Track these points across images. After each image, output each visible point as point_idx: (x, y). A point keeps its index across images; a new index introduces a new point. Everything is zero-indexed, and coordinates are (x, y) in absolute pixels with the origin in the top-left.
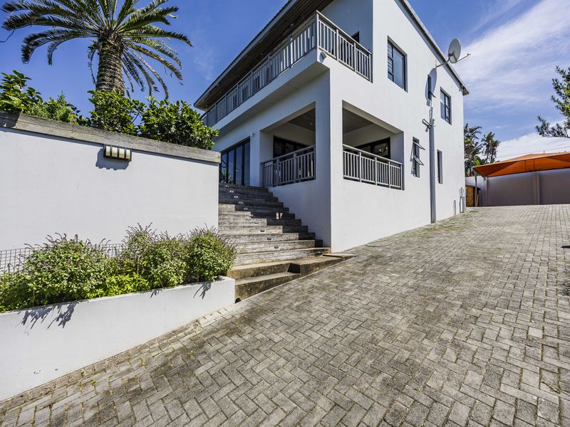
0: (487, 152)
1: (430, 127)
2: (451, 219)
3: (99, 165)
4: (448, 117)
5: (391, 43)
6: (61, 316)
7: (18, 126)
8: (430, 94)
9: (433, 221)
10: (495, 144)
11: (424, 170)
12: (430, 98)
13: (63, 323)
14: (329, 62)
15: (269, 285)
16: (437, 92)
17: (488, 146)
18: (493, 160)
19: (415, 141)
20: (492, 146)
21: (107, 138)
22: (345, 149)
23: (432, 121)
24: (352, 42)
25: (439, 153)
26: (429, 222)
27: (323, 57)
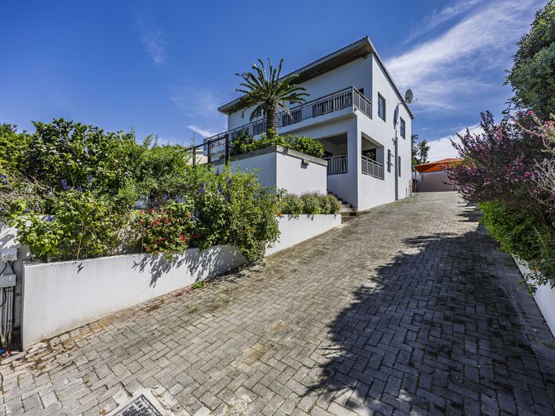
0: (422, 154)
1: (396, 142)
2: (405, 199)
4: (403, 135)
5: (379, 95)
7: (288, 153)
8: (395, 122)
9: (397, 199)
10: (427, 149)
11: (393, 168)
12: (395, 125)
14: (358, 113)
16: (399, 120)
17: (422, 150)
18: (425, 160)
19: (389, 151)
20: (425, 151)
21: (303, 156)
22: (362, 158)
23: (397, 138)
24: (358, 93)
25: (400, 157)
26: (394, 200)
27: (355, 110)
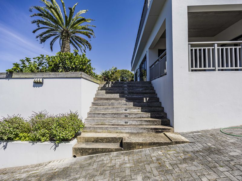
3: (34, 86)
6: (4, 146)
7: (13, 77)
13: (5, 149)
15: (95, 151)
21: (35, 75)
